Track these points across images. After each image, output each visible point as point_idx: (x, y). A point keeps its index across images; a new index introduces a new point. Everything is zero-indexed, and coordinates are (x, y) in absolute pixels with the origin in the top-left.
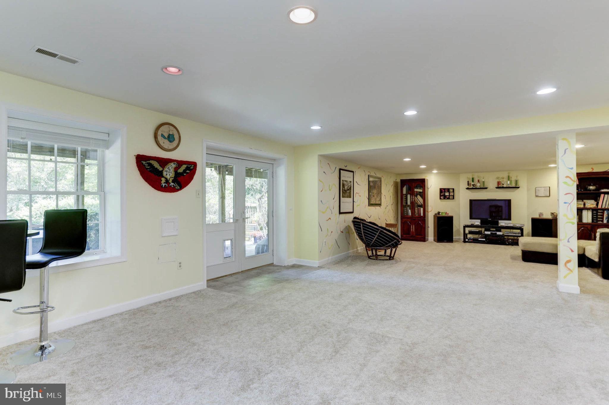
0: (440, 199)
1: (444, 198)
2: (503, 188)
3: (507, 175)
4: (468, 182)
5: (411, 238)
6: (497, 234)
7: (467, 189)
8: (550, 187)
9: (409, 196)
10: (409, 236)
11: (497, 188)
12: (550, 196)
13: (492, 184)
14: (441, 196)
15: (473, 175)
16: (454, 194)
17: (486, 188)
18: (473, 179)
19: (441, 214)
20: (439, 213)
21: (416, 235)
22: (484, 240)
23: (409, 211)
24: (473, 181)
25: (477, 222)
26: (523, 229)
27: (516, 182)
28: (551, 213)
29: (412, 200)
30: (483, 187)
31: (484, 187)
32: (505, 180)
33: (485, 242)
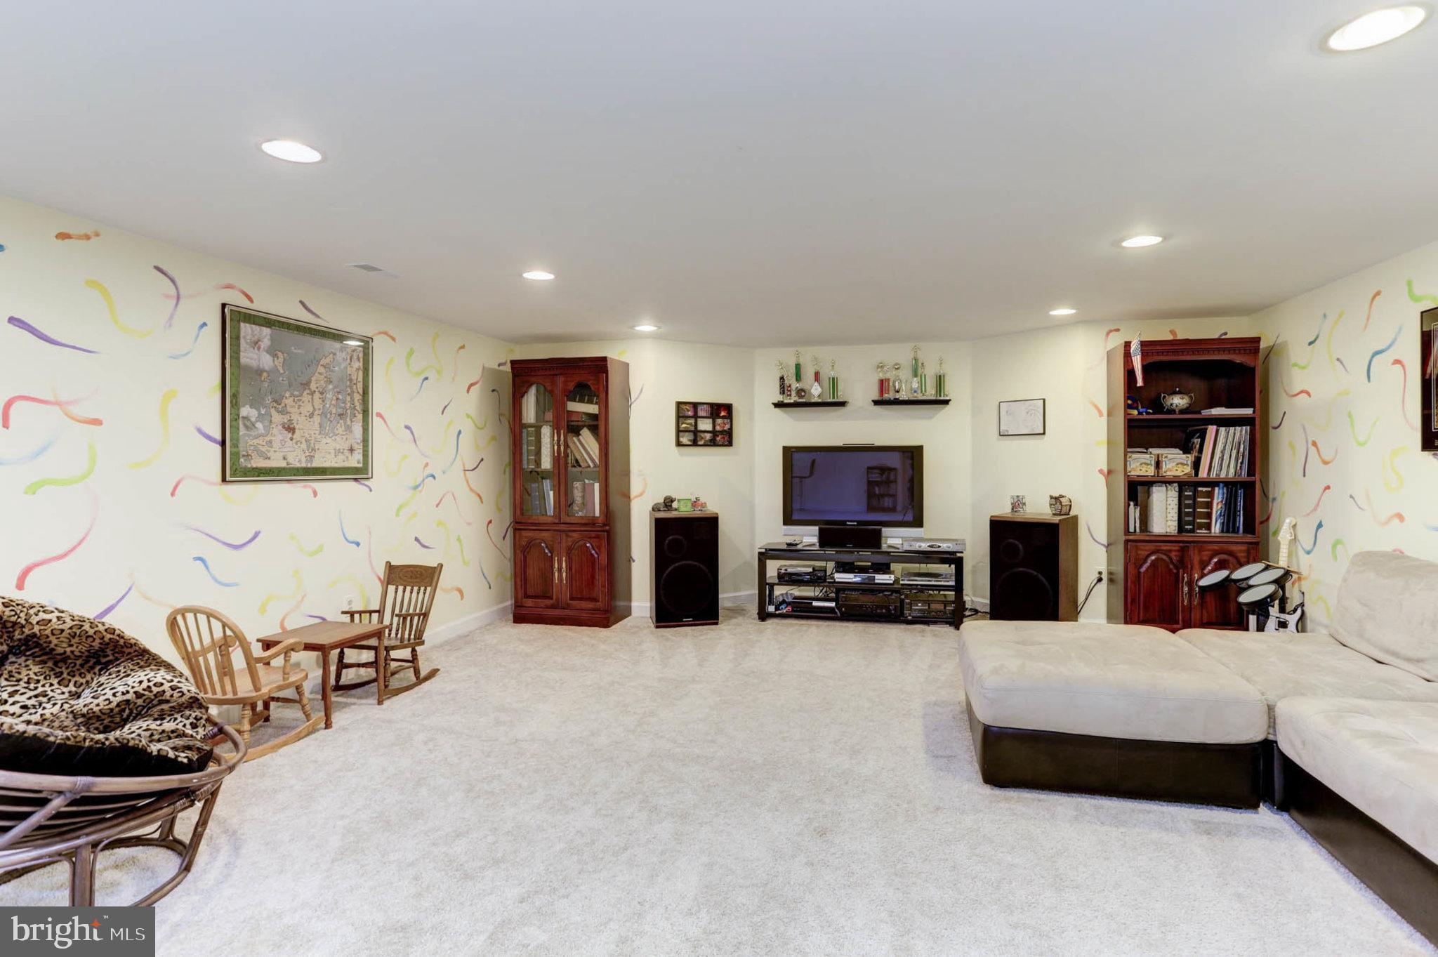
0: (679, 444)
1: (695, 443)
2: (897, 402)
3: (912, 355)
4: (782, 378)
5: (556, 612)
6: (876, 581)
7: (779, 405)
8: (1044, 400)
9: (546, 431)
10: (548, 602)
11: (876, 403)
12: (1044, 433)
13: (860, 390)
14: (679, 431)
15: (798, 354)
16: (731, 429)
17: (843, 404)
18: (798, 367)
19: (675, 505)
20: (668, 503)
21: (572, 598)
22: (833, 604)
23: (549, 495)
24: (798, 378)
25: (808, 536)
26: (961, 559)
27: (940, 380)
28: (1051, 497)
29: (556, 447)
30: (831, 400)
31: (836, 400)
32: (905, 374)
33: (836, 613)
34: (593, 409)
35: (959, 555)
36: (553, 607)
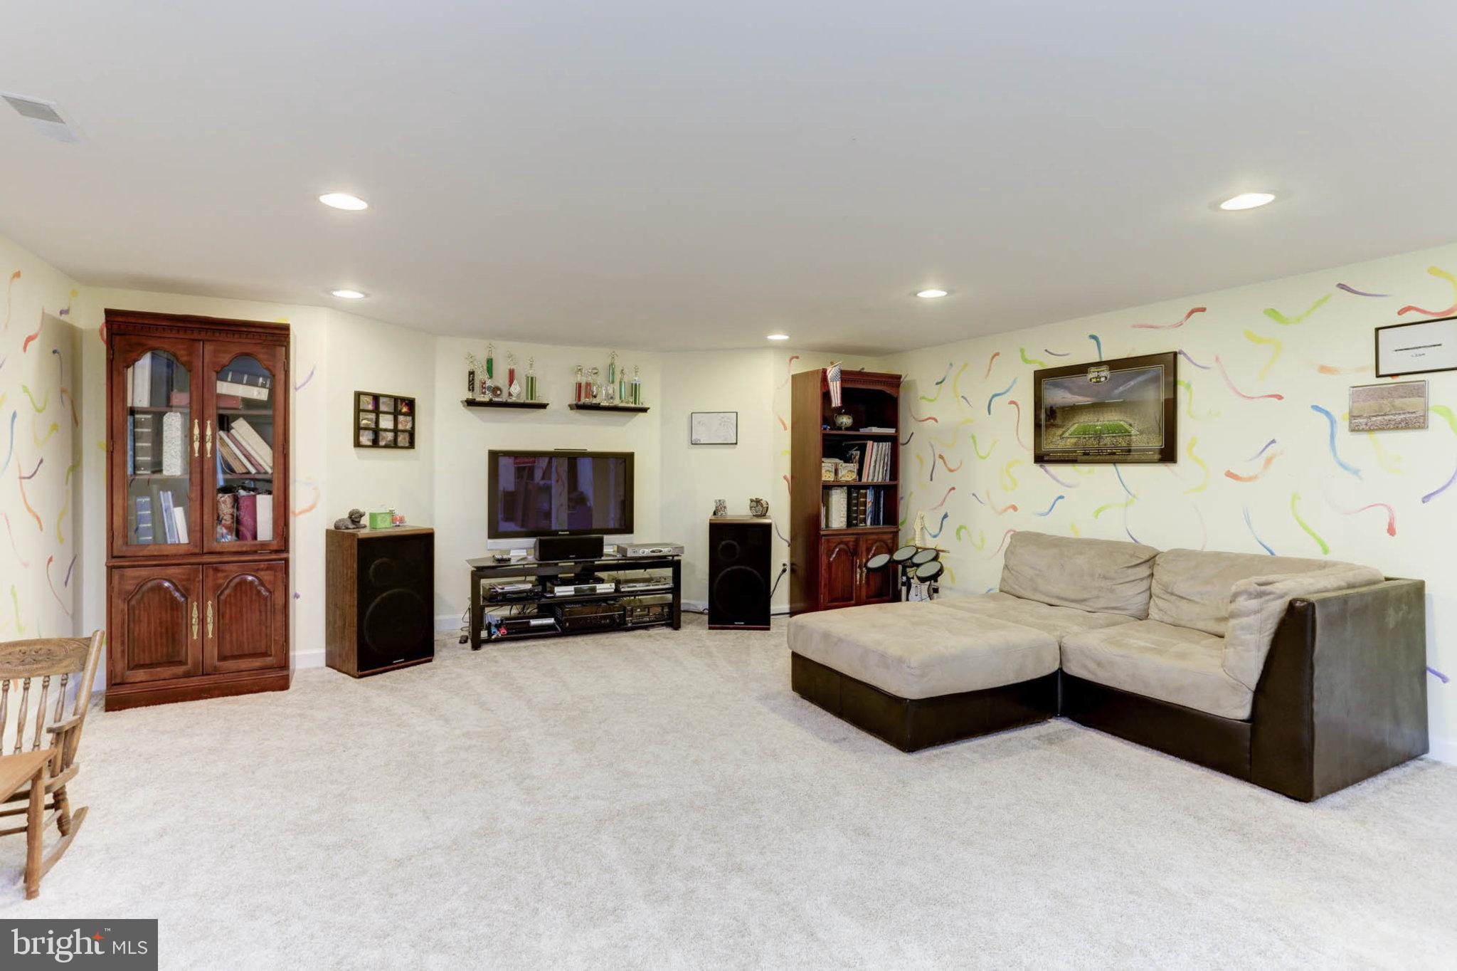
0: (358, 444)
1: (375, 443)
2: (597, 407)
3: (609, 361)
4: (472, 373)
5: (195, 682)
6: (598, 591)
7: (471, 403)
8: (737, 413)
9: (173, 424)
10: (180, 670)
11: (571, 407)
12: (736, 444)
13: (557, 392)
14: (358, 429)
15: (490, 347)
16: (413, 428)
17: (543, 406)
18: (490, 362)
19: (365, 521)
20: (355, 518)
21: (223, 658)
22: (551, 621)
23: (171, 517)
24: (490, 370)
25: (520, 550)
26: (679, 562)
27: (635, 389)
28: (752, 501)
29: (196, 445)
30: (529, 401)
31: (533, 401)
32: (601, 379)
33: (556, 629)
34: (259, 393)
35: (676, 558)
36: (187, 675)
